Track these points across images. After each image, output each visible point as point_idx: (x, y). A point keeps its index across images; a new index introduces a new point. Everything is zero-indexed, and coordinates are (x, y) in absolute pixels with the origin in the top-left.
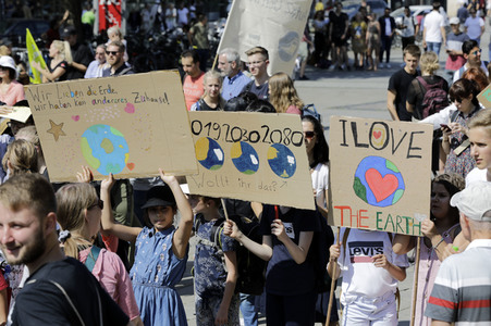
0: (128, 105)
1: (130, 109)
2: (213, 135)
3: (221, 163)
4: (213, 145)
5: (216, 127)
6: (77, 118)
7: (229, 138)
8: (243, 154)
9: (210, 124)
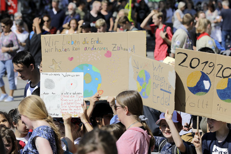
0: (108, 52)
1: (108, 54)
2: (207, 70)
3: (207, 91)
4: (204, 77)
5: (211, 65)
6: (71, 59)
7: (220, 74)
8: (228, 88)
9: (207, 62)
